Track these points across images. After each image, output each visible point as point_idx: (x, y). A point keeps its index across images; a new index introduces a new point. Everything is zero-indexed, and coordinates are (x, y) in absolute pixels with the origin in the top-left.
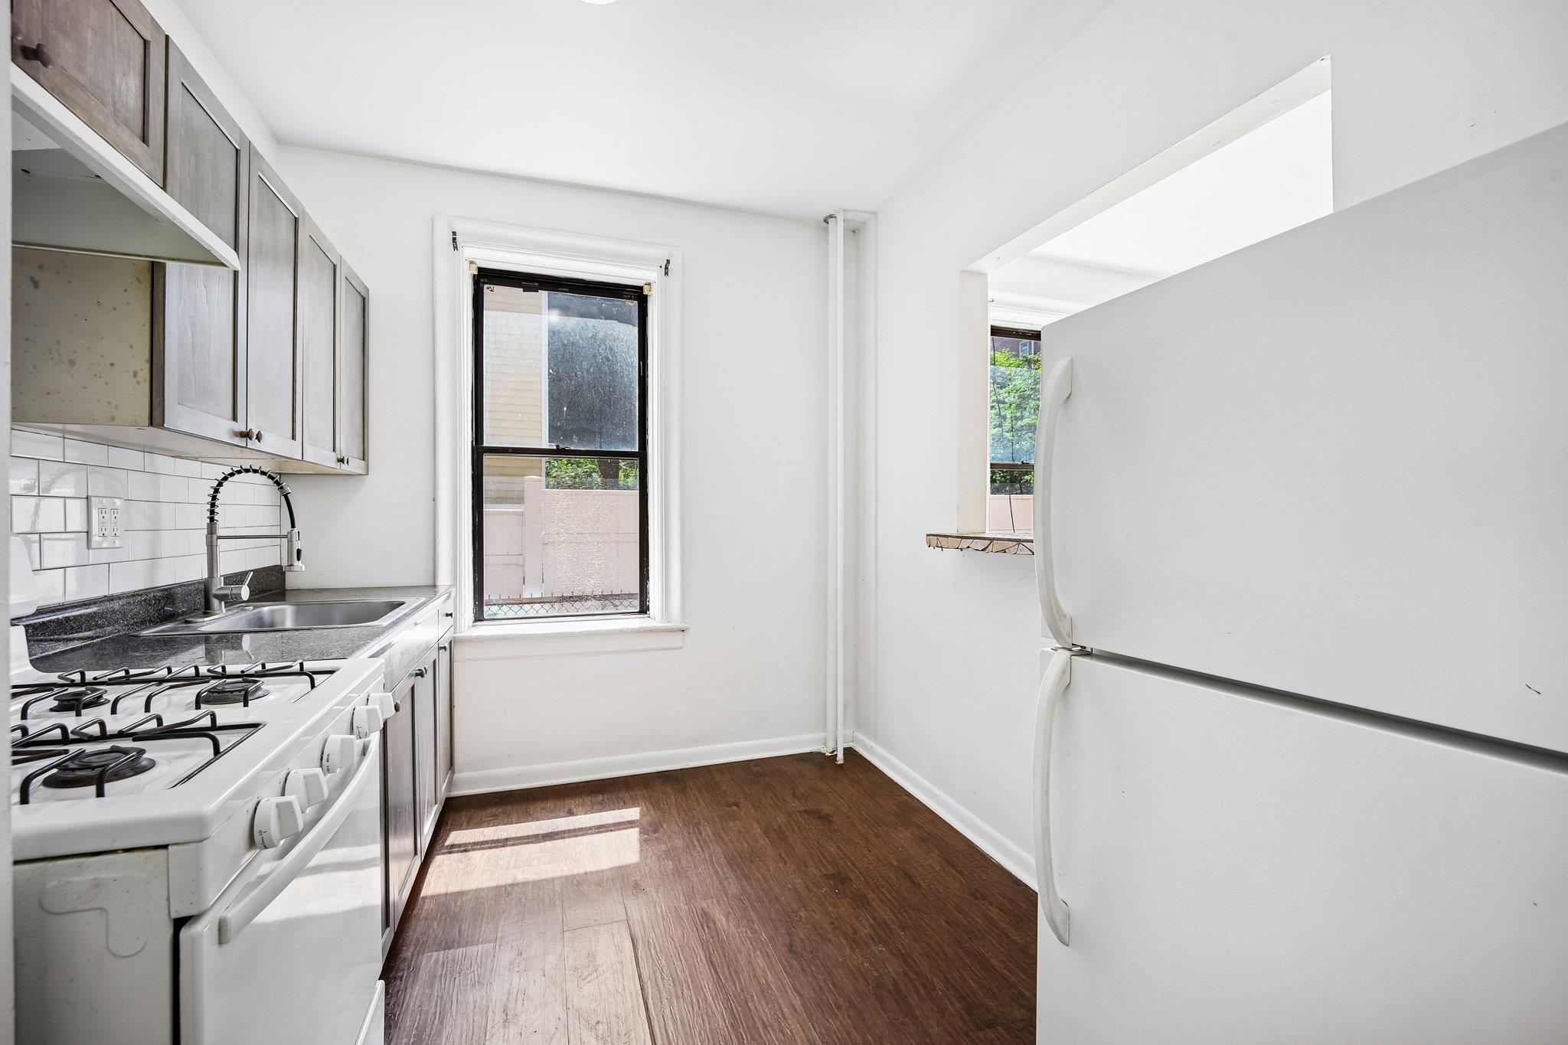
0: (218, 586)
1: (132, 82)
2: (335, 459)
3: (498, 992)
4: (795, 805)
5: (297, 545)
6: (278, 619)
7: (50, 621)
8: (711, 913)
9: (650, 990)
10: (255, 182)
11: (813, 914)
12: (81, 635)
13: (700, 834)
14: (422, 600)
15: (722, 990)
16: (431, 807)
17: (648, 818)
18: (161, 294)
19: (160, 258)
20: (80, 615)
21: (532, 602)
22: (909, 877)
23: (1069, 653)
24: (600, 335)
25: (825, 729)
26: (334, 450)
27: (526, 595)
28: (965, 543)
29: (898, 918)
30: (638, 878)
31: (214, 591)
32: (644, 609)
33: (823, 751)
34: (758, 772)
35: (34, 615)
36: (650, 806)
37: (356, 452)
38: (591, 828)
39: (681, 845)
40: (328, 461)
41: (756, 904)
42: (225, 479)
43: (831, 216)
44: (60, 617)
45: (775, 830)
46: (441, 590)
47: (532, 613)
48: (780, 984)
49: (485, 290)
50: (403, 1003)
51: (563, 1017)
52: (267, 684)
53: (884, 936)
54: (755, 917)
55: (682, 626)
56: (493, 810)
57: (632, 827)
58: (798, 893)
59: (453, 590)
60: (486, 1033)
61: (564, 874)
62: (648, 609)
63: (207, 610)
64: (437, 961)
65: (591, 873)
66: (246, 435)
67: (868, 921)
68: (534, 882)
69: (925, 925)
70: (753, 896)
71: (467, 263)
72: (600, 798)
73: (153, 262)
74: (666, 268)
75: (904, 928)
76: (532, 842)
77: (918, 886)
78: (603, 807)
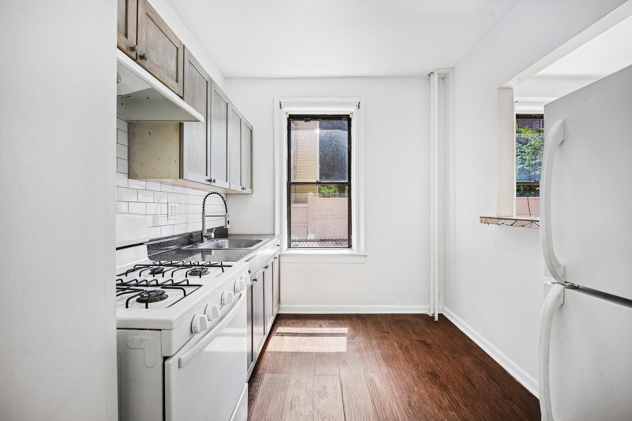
0: (205, 232)
1: (173, 62)
2: (241, 188)
3: (289, 395)
4: (414, 337)
5: (228, 219)
6: (223, 245)
7: (156, 243)
8: (374, 379)
9: (347, 408)
10: (213, 91)
11: (421, 390)
12: (165, 248)
13: (372, 343)
14: (269, 239)
15: (377, 416)
16: (271, 317)
17: (350, 333)
18: (182, 133)
19: (182, 121)
20: (165, 242)
21: (310, 241)
22: (470, 381)
23: (563, 287)
24: (333, 136)
25: (429, 304)
26: (241, 185)
27: (309, 238)
28: (501, 222)
29: (463, 400)
30: (345, 358)
31: (204, 235)
32: (350, 246)
33: (428, 314)
34: (398, 319)
35: (148, 242)
36: (351, 328)
37: (249, 186)
38: (328, 334)
39: (363, 347)
40: (239, 189)
41: (394, 379)
42: (207, 196)
43: (432, 73)
44: (159, 242)
45: (404, 347)
46: (276, 236)
47: (310, 246)
48: (403, 419)
49: (292, 123)
50: (257, 391)
51: (312, 411)
52: (210, 269)
53: (455, 407)
54: (393, 386)
55: (365, 254)
56: (293, 321)
57: (344, 336)
58: (414, 378)
59: (280, 236)
60: (284, 411)
61: (316, 352)
62: (351, 246)
63: (202, 241)
64: (269, 377)
65: (327, 353)
66: (210, 181)
67: (447, 398)
68: (305, 352)
69: (477, 407)
70: (393, 376)
71: (285, 113)
72: (332, 321)
73: (180, 123)
74: (359, 106)
75: (466, 406)
76: (306, 336)
77: (474, 386)
78: (333, 325)
